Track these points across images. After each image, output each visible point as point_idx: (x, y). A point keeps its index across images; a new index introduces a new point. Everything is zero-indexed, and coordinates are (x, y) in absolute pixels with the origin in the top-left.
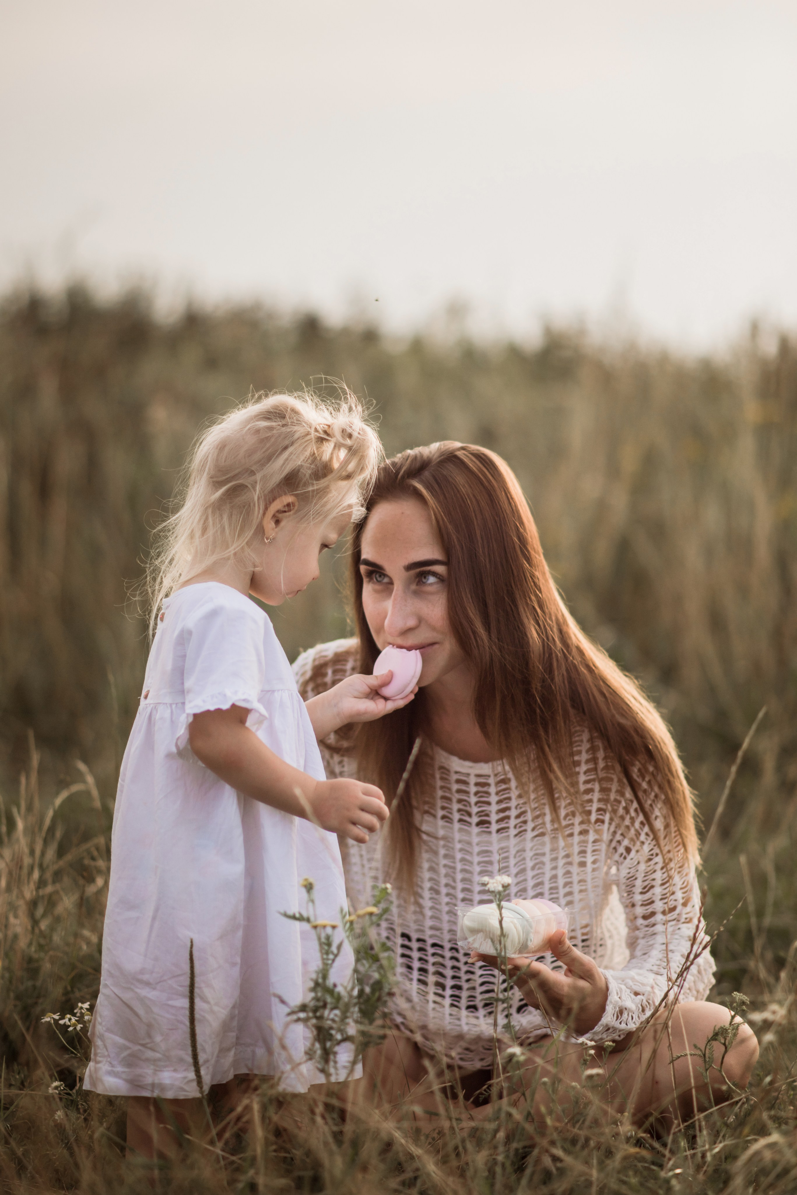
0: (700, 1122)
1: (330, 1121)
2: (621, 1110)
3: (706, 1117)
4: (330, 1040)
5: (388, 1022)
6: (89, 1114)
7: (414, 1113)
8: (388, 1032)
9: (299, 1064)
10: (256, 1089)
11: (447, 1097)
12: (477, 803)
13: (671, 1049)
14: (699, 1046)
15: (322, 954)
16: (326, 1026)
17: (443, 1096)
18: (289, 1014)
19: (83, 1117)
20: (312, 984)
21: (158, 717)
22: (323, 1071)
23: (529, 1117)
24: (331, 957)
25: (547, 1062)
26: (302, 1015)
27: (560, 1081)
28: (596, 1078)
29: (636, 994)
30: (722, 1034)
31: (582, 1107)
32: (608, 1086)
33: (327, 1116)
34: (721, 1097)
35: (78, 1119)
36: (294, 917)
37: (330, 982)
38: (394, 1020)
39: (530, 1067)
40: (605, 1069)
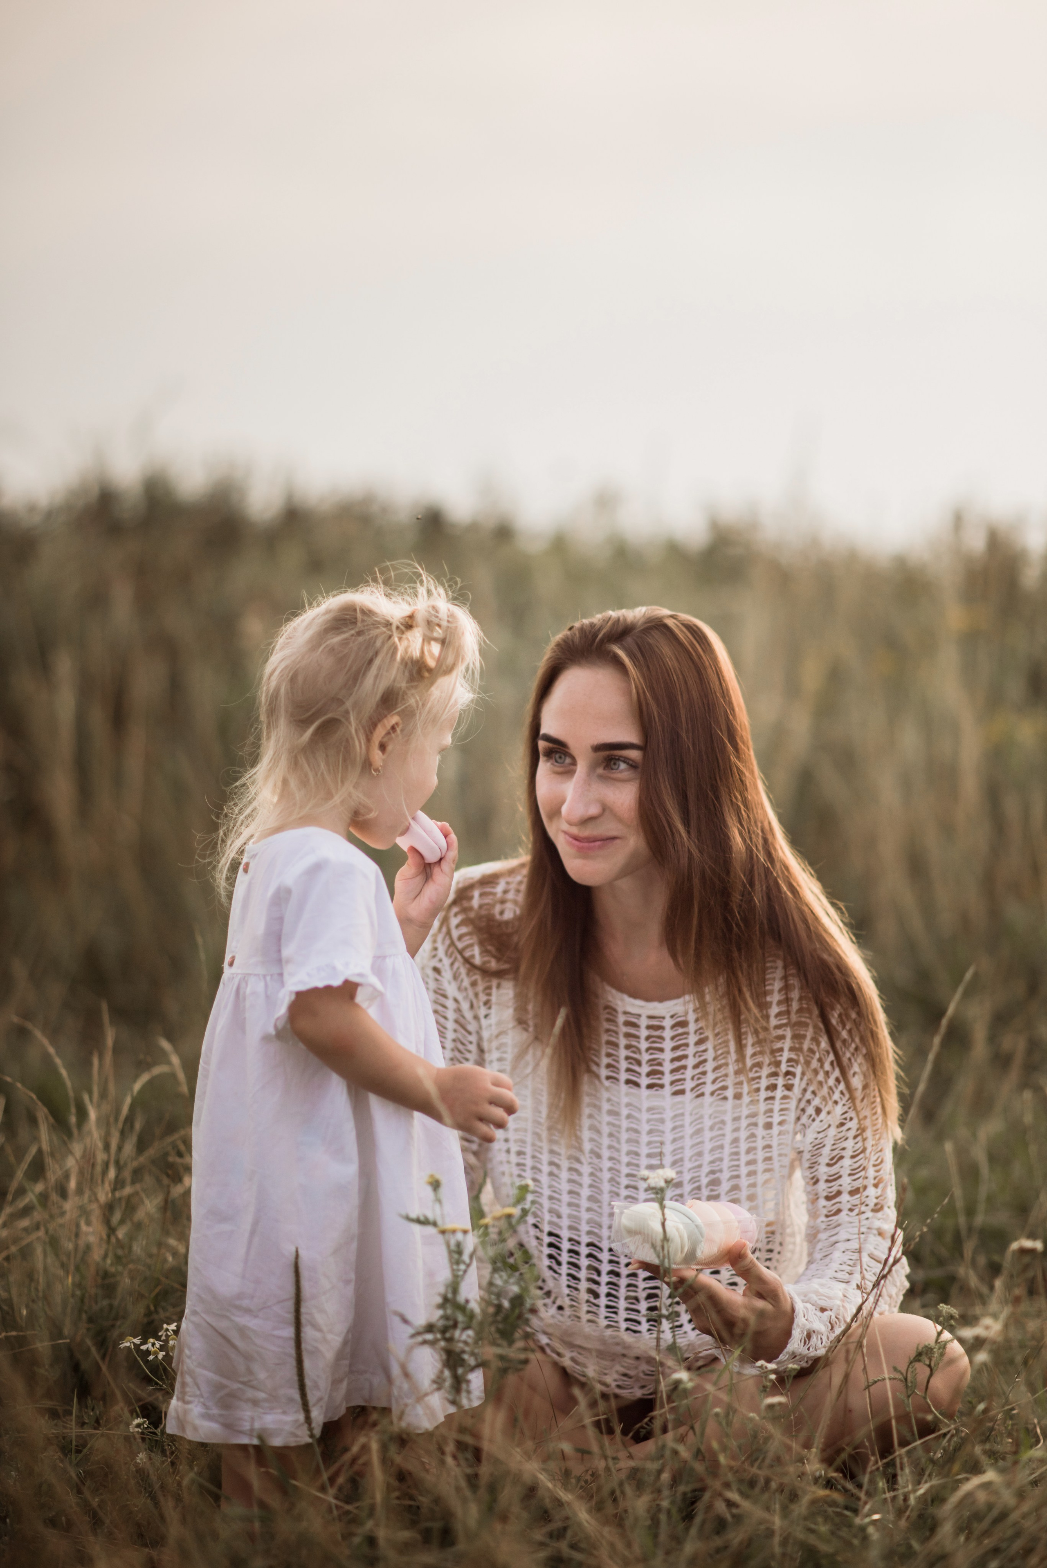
0: (901, 1458)
1: (462, 1462)
2: (807, 1445)
3: (909, 1453)
4: (462, 1366)
5: (531, 1344)
6: (177, 1457)
7: (562, 1451)
8: (532, 1356)
9: (426, 1395)
10: (375, 1424)
11: (601, 1432)
12: (648, 1050)
13: (866, 1372)
14: (899, 1368)
15: (452, 1263)
16: (457, 1350)
17: (596, 1430)
18: (413, 1336)
19: (169, 1460)
20: (439, 1300)
21: (248, 991)
22: (453, 1402)
23: (698, 1454)
24: (462, 1267)
25: (720, 1389)
26: (429, 1337)
27: (735, 1411)
28: (778, 1408)
29: (823, 1310)
30: (927, 1354)
31: (761, 1442)
32: (792, 1417)
33: (460, 1456)
34: (926, 1429)
35: (163, 1462)
36: (418, 1221)
37: (461, 1299)
38: (539, 1341)
39: (699, 1395)
40: (787, 1396)
